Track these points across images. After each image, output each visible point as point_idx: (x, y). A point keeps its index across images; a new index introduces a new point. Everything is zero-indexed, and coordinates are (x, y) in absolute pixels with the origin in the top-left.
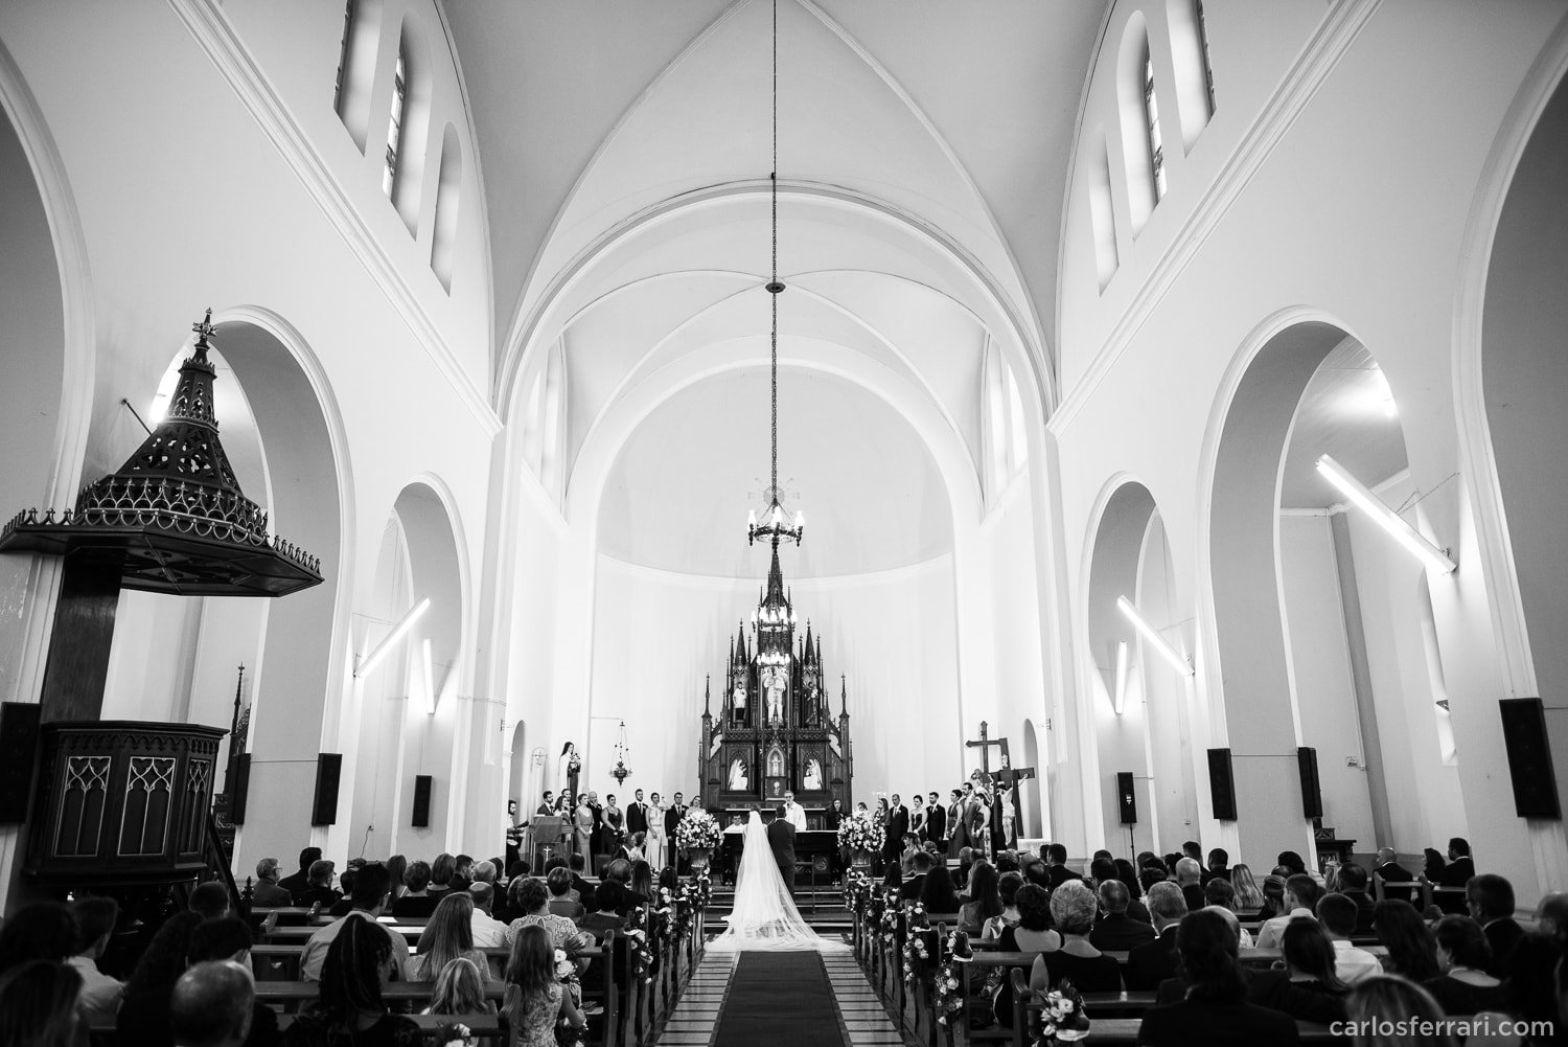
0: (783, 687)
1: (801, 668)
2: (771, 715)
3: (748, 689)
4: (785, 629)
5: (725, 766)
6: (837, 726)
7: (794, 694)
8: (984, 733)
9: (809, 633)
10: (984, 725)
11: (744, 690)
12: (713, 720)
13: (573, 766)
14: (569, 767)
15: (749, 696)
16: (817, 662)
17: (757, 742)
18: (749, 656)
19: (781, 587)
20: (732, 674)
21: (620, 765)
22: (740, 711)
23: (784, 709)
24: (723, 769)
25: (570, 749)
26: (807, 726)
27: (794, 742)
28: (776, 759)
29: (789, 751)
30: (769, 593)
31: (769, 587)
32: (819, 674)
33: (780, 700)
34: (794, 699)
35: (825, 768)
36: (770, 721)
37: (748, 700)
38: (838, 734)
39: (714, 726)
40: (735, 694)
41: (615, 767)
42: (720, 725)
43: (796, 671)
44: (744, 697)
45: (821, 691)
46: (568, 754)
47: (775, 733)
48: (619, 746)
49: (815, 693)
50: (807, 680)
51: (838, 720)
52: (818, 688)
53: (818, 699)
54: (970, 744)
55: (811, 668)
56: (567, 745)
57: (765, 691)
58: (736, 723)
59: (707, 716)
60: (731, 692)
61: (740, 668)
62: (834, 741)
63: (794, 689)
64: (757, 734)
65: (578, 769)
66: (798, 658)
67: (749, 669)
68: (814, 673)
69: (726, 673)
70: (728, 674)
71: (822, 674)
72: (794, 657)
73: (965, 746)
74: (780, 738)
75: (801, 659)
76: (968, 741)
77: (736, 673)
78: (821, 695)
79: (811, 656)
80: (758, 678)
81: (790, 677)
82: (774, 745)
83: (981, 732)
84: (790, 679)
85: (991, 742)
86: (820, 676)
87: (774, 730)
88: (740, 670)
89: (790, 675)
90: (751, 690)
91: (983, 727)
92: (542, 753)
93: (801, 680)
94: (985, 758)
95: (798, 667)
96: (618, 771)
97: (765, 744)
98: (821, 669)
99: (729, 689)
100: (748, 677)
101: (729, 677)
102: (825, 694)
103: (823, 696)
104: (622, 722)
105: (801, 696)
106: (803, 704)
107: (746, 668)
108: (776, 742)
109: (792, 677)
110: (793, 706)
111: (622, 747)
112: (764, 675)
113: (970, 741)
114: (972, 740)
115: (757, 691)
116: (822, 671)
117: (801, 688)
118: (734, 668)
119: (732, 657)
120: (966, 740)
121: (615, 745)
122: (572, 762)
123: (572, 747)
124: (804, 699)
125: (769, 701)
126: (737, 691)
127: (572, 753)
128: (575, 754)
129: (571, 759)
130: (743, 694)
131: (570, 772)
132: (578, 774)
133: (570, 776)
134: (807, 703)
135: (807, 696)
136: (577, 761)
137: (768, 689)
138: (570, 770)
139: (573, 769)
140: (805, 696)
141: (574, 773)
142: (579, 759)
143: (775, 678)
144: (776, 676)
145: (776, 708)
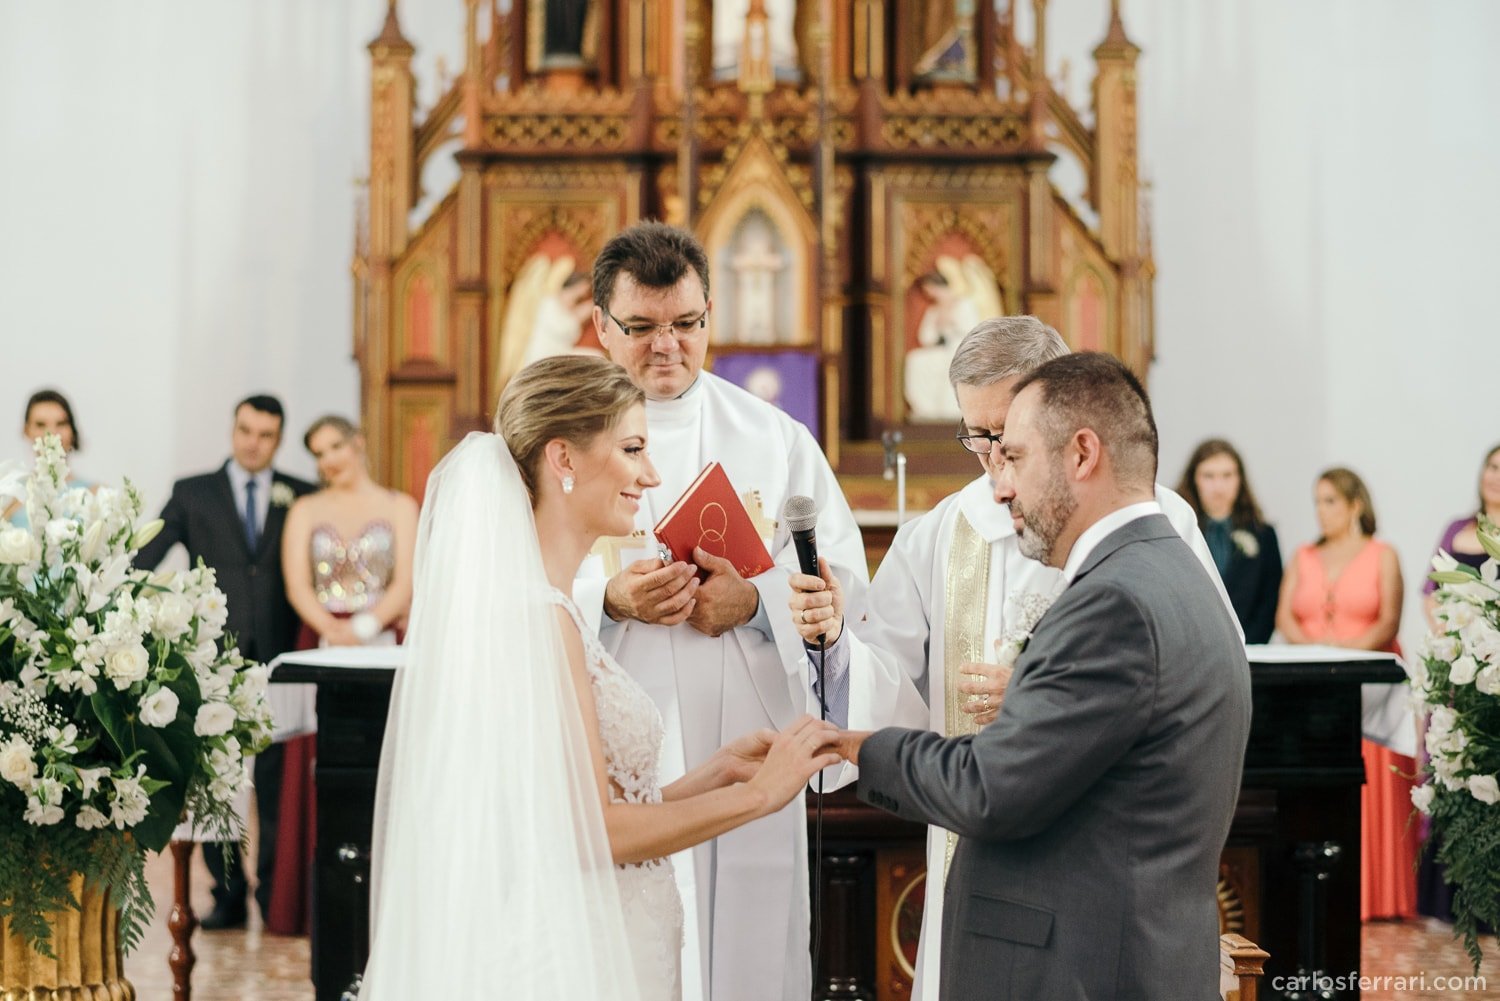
2: (729, 27)
5: (479, 288)
6: (1078, 98)
17: (651, 162)
22: (566, 12)
24: (469, 306)
26: (920, 85)
27: (860, 162)
28: (756, 251)
29: (834, 210)
36: (724, 58)
38: (1087, 142)
39: (429, 95)
42: (452, 101)
47: (756, 107)
51: (1083, 72)
58: (543, 74)
59: (392, 48)
62: (1068, 175)
74: (779, 140)
82: (749, 175)
87: (750, 95)
97: (695, 175)
108: (756, 162)
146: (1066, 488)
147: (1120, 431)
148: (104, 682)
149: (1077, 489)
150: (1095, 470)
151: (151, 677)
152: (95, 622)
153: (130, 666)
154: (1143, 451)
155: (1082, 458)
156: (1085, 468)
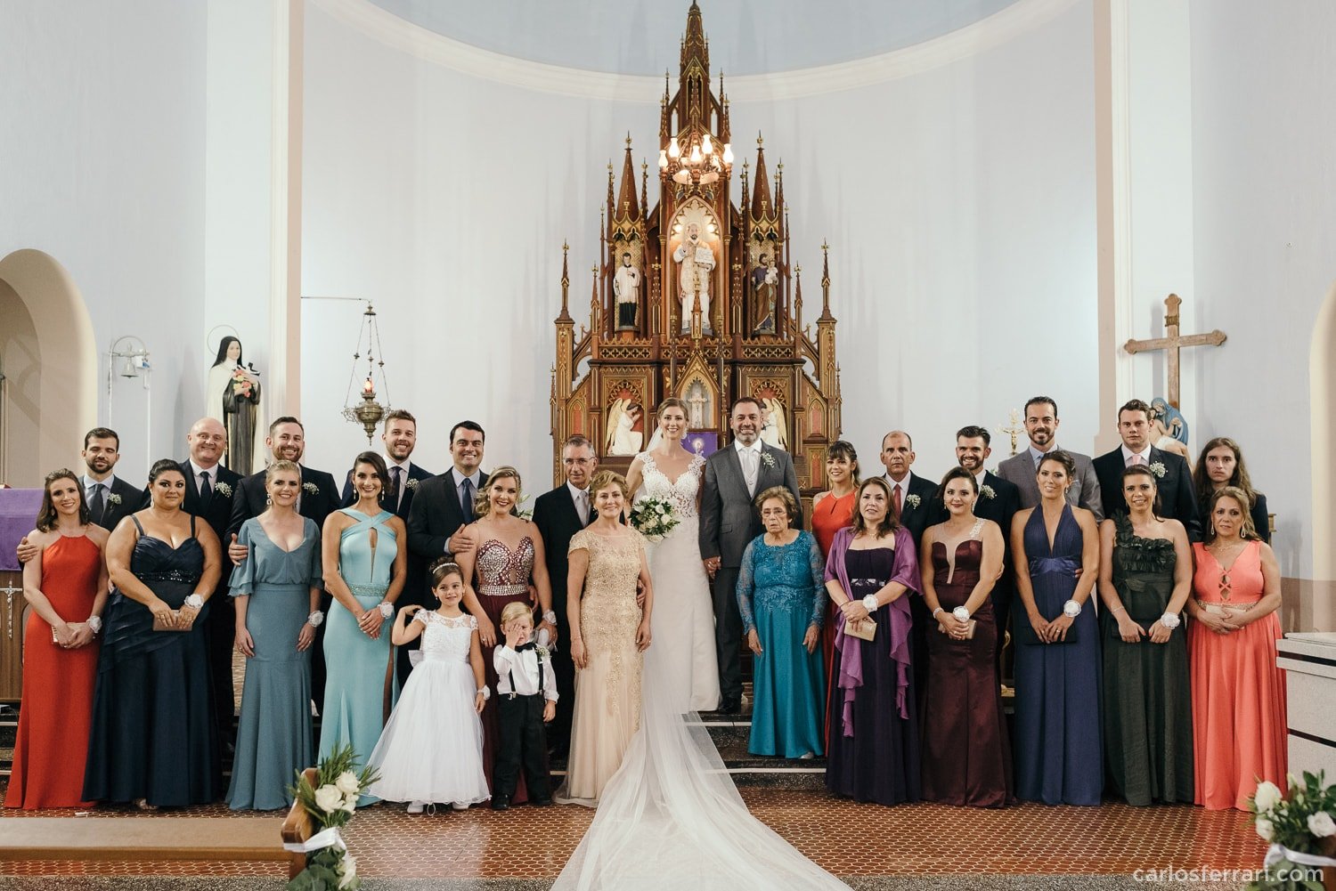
0: (709, 260)
1: (746, 226)
2: (687, 315)
3: (644, 264)
4: (716, 177)
5: (599, 409)
6: (813, 339)
7: (732, 273)
8: (1173, 321)
9: (761, 160)
10: (1173, 301)
11: (633, 270)
12: (577, 329)
13: (238, 389)
15: (644, 279)
16: (777, 213)
17: (659, 364)
18: (645, 204)
20: (614, 238)
21: (369, 396)
22: (628, 309)
23: (712, 304)
24: (595, 416)
25: (232, 351)
26: (755, 335)
27: (734, 364)
28: (697, 396)
29: (724, 381)
30: (683, 81)
31: (683, 67)
32: (777, 237)
33: (705, 286)
34: (731, 282)
35: (792, 414)
36: (685, 326)
37: (643, 288)
38: (816, 355)
39: (578, 340)
40: (618, 277)
41: (357, 401)
42: (588, 339)
43: (736, 235)
44: (635, 281)
45: (783, 270)
46: (230, 363)
47: (697, 346)
48: (364, 357)
50: (755, 251)
51: (814, 329)
52: (779, 265)
53: (779, 288)
54: (1133, 347)
55: (764, 225)
56: (226, 343)
57: (676, 267)
58: (620, 332)
59: (564, 320)
60: (609, 271)
61: (627, 225)
62: (809, 368)
63: (732, 262)
64: (660, 348)
65: (253, 397)
66: (740, 213)
67: (645, 227)
68: (771, 237)
69: (600, 236)
70: (603, 236)
71: (787, 236)
72: (731, 205)
73: (1119, 352)
74: (705, 356)
75: (745, 212)
76: (1126, 342)
77: (620, 237)
78: (785, 277)
79: (764, 203)
80: (662, 243)
81: (724, 243)
82: (695, 369)
83: (1164, 322)
84: (725, 246)
85: (1191, 340)
86: (782, 241)
87: (695, 340)
88: (626, 230)
89: (724, 238)
90: (648, 266)
91: (1170, 310)
92: (135, 350)
93: (746, 249)
94: (1172, 375)
95: (740, 226)
96: (362, 408)
97: (675, 369)
98: (785, 226)
99: (606, 264)
100: (643, 242)
101: (606, 243)
102: (793, 274)
103: (789, 278)
104: (370, 308)
105: (745, 279)
106: (749, 294)
107: (638, 225)
108: (697, 364)
109: (727, 243)
110: (731, 294)
111: (371, 360)
112: (672, 237)
113: (1131, 342)
114: (1137, 339)
115: (660, 270)
116: (787, 231)
117: (745, 262)
118: (614, 225)
119: (611, 204)
120: (1121, 339)
121: (357, 356)
122: (241, 383)
123: (239, 351)
124: (752, 285)
125: (684, 285)
126: (621, 273)
127: (239, 362)
128: (245, 363)
129: (235, 374)
130: (633, 275)
131: (232, 402)
132: (253, 407)
133: (231, 412)
134: (757, 292)
135: (757, 280)
136: (254, 380)
137: (681, 262)
138: (232, 398)
139: (241, 396)
140: (754, 279)
141: (242, 405)
142: (258, 375)
143: (695, 242)
144: (697, 239)
145: (697, 301)
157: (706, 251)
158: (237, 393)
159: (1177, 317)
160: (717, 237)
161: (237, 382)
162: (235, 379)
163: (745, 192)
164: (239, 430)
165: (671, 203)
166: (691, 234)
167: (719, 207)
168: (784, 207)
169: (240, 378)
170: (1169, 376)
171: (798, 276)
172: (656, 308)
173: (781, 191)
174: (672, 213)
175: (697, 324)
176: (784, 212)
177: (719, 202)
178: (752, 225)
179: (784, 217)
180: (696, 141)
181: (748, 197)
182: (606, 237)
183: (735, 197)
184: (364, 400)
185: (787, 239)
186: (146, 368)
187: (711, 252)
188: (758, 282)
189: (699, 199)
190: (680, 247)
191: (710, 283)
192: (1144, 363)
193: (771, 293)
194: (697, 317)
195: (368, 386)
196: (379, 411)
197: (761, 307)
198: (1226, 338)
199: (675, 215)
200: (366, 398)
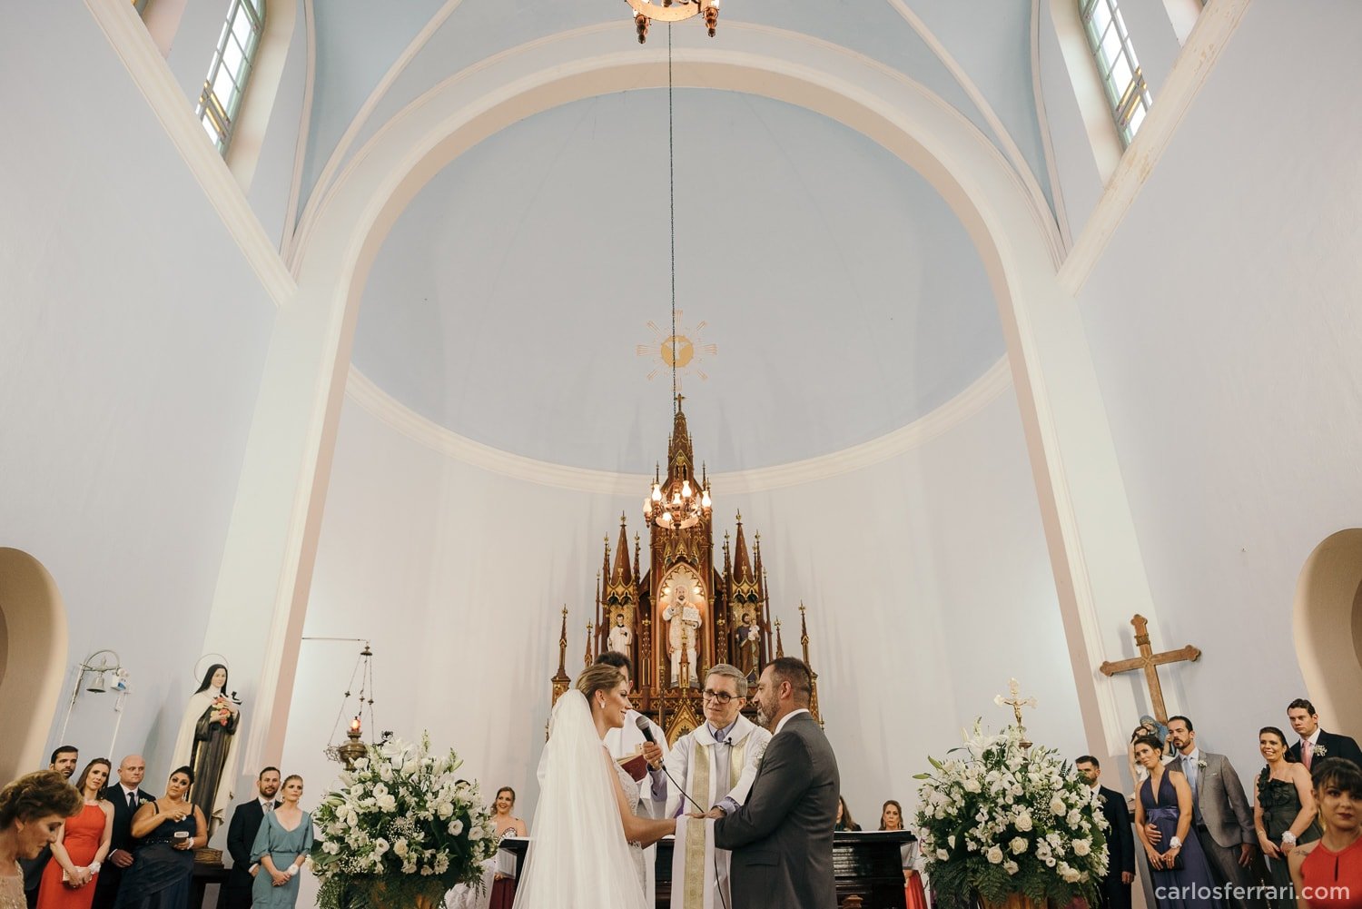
0: (695, 618)
1: (729, 589)
2: (675, 669)
7: (717, 628)
8: (1143, 640)
9: (740, 533)
10: (1139, 622)
11: (625, 629)
13: (215, 716)
14: (206, 715)
15: (636, 637)
16: (757, 577)
18: (637, 571)
19: (690, 459)
20: (606, 600)
21: (354, 735)
23: (699, 658)
25: (217, 679)
30: (670, 469)
31: (671, 459)
32: (757, 599)
33: (692, 642)
34: (717, 636)
36: (674, 680)
37: (635, 646)
40: (611, 636)
41: (342, 740)
43: (720, 599)
44: (628, 640)
46: (214, 691)
47: (685, 694)
48: (355, 696)
49: (753, 632)
53: (761, 644)
54: (1109, 669)
55: (745, 587)
56: (213, 670)
57: (666, 625)
59: (561, 678)
60: (604, 630)
61: (620, 589)
63: (716, 618)
64: (650, 700)
65: (230, 726)
66: (722, 576)
67: (637, 590)
68: (752, 599)
69: (596, 598)
70: (598, 598)
71: (766, 595)
72: (715, 570)
73: (1095, 676)
74: (692, 706)
75: (728, 577)
76: (1101, 664)
77: (614, 600)
78: (766, 633)
79: (744, 568)
80: (652, 604)
81: (709, 602)
82: (683, 717)
83: (1135, 642)
84: (710, 606)
85: (1165, 658)
86: (762, 601)
87: (682, 689)
88: (620, 593)
89: (709, 599)
90: (639, 625)
91: (1138, 629)
92: (108, 665)
93: (729, 609)
94: (1155, 694)
95: (723, 588)
96: (346, 746)
97: (664, 719)
98: (764, 588)
99: (601, 623)
100: (635, 604)
101: (601, 606)
102: (774, 629)
103: (770, 634)
104: (367, 648)
105: (730, 635)
106: (734, 647)
107: (631, 589)
108: (685, 713)
109: (712, 603)
110: (717, 648)
111: (362, 699)
112: (662, 599)
113: (1106, 664)
114: (1111, 661)
115: (650, 626)
116: (766, 591)
117: (729, 620)
118: (609, 589)
119: (606, 570)
120: (1096, 663)
121: (348, 694)
122: (219, 710)
123: (225, 678)
124: (736, 642)
125: (672, 642)
126: (615, 633)
127: (223, 690)
128: (229, 692)
129: (215, 701)
130: (626, 634)
131: (205, 730)
132: (229, 737)
133: (203, 740)
134: (741, 649)
135: (740, 636)
136: (234, 708)
137: (670, 621)
138: (206, 724)
139: (217, 723)
140: (737, 636)
141: (216, 733)
142: (239, 704)
143: (682, 603)
144: (685, 601)
145: (684, 654)
146: (777, 701)
147: (798, 684)
148: (436, 816)
149: (781, 702)
150: (788, 697)
151: (454, 814)
152: (436, 794)
153: (446, 810)
154: (806, 694)
155: (784, 692)
156: (784, 695)
157: (692, 610)
158: (212, 720)
159: (1146, 635)
160: (703, 598)
161: (215, 709)
162: (214, 706)
163: (727, 558)
164: (208, 759)
165: (660, 568)
166: (678, 595)
167: (704, 572)
168: (763, 570)
169: (220, 706)
170: (1152, 695)
171: (778, 630)
172: (646, 661)
173: (759, 557)
174: (662, 577)
175: (684, 675)
176: (763, 575)
177: (703, 568)
178: (734, 588)
179: (763, 579)
180: (677, 490)
181: (729, 563)
182: (601, 599)
183: (718, 564)
184: (349, 739)
185: (767, 599)
186: (123, 691)
187: (698, 611)
188: (741, 640)
189: (686, 565)
190: (669, 606)
191: (697, 639)
192: (1122, 684)
193: (754, 649)
194: (684, 669)
195: (355, 725)
196: (362, 750)
197: (745, 662)
198: (1200, 653)
199: (663, 579)
200: (351, 737)
